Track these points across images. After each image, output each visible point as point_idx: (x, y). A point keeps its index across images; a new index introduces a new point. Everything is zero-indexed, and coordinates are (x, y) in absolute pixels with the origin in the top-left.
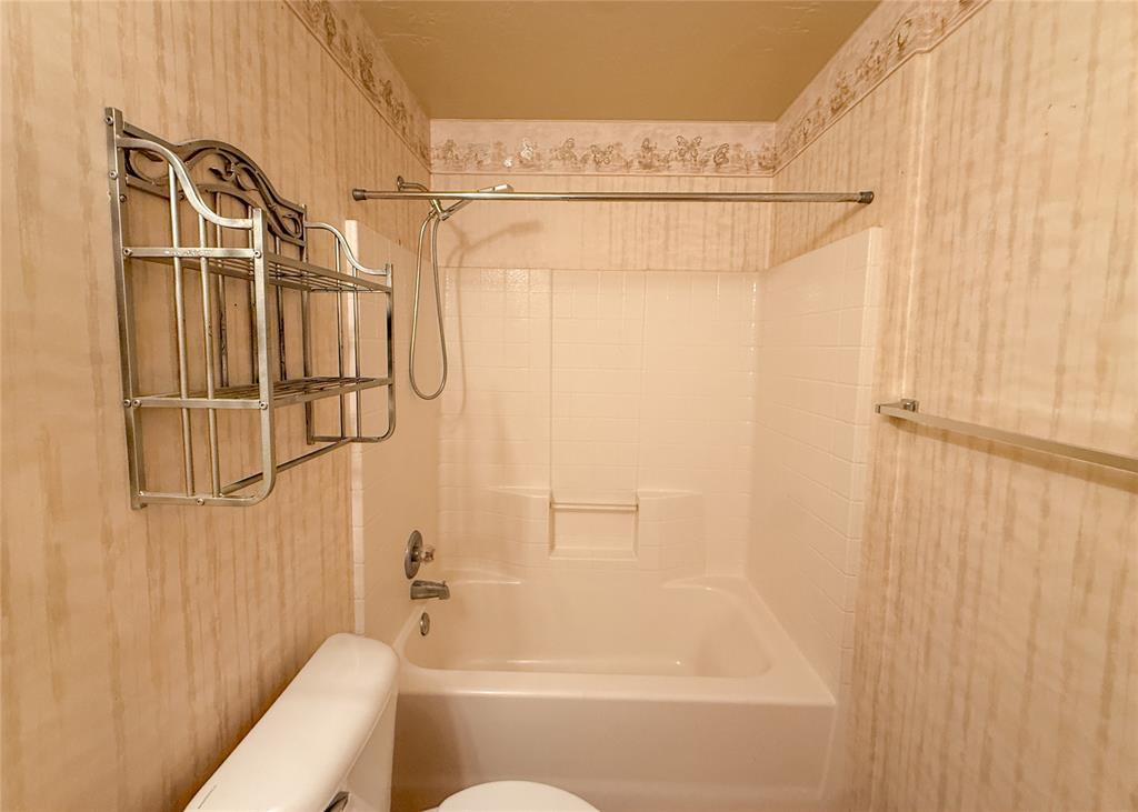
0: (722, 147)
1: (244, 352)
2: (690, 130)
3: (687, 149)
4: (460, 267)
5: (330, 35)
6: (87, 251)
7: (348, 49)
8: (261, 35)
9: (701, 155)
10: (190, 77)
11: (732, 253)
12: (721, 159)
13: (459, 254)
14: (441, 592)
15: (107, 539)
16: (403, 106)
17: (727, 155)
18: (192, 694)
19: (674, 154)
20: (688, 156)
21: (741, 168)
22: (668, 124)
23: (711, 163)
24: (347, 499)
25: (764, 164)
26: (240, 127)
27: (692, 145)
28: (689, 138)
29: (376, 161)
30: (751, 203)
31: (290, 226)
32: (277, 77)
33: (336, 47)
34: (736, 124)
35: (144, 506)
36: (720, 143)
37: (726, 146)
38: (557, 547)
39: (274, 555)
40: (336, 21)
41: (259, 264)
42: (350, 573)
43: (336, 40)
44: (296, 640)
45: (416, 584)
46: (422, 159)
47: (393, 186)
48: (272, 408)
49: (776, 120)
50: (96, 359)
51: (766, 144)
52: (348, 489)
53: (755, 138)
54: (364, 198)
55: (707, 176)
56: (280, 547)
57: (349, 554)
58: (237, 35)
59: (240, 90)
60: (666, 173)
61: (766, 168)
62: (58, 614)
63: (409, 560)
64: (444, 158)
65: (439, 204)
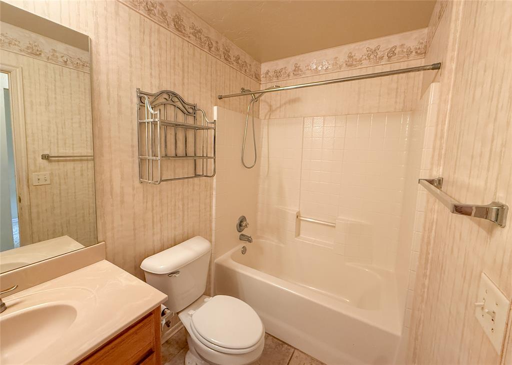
0: (392, 48)
1: (173, 147)
2: (372, 44)
3: (373, 54)
4: (269, 118)
5: (210, 48)
6: (132, 121)
7: (218, 50)
8: (182, 57)
9: (380, 54)
10: (159, 75)
11: (396, 102)
12: (392, 54)
13: (269, 114)
14: (249, 240)
15: (133, 189)
16: (245, 62)
17: (395, 51)
18: (154, 234)
19: (364, 57)
20: (372, 57)
21: (404, 56)
22: (361, 43)
23: (386, 57)
24: (211, 197)
25: (419, 52)
26: (175, 84)
27: (375, 51)
28: (373, 47)
29: (230, 84)
30: (409, 73)
31: (191, 111)
32: (188, 67)
33: (213, 51)
34: (402, 34)
35: (142, 182)
36: (390, 46)
37: (395, 47)
38: (301, 235)
39: (181, 206)
40: (213, 42)
41: (158, 122)
42: (211, 221)
43: (213, 49)
44: (188, 234)
45: (242, 235)
46: (256, 80)
47: (239, 91)
48: (161, 161)
49: (427, 26)
50: (133, 146)
51: (421, 41)
52: (211, 195)
53: (413, 39)
54: (221, 98)
55: (382, 65)
56: (183, 205)
57: (211, 215)
58: (175, 59)
59: (175, 74)
60: (360, 67)
61: (421, 54)
62: (122, 202)
63: (238, 226)
64: (266, 77)
65: (254, 96)
